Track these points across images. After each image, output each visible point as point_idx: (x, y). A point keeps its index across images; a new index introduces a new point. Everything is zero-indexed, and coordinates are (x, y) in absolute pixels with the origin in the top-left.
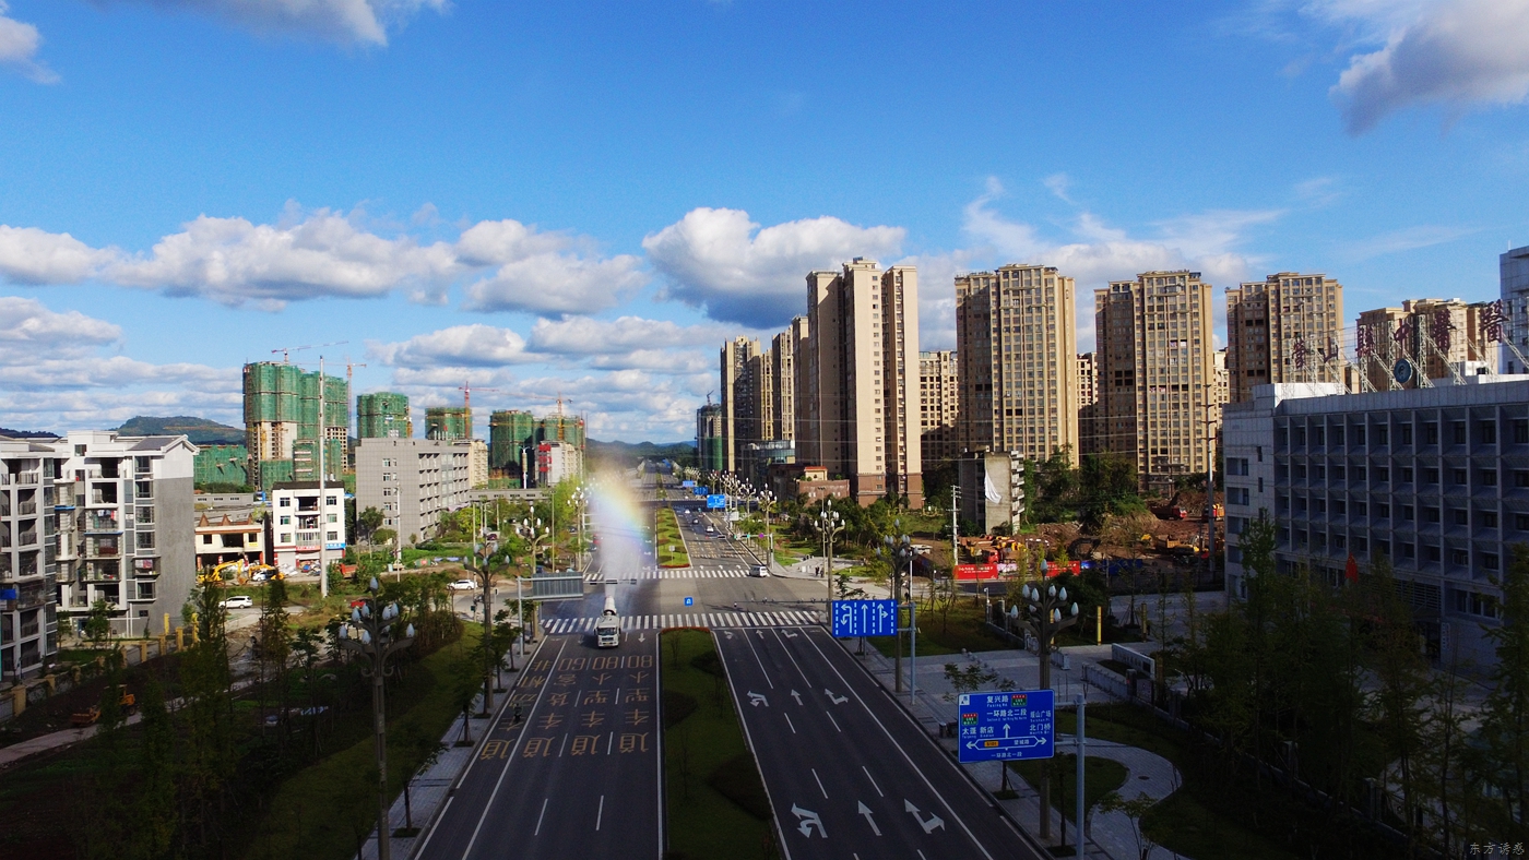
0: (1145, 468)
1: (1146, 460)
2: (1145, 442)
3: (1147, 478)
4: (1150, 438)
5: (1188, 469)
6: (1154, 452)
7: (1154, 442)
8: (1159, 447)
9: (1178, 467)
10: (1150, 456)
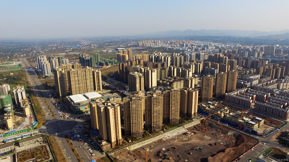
0: (153, 125)
1: (153, 124)
2: (153, 121)
3: (153, 127)
4: (154, 121)
5: (160, 125)
6: (155, 123)
7: (155, 122)
8: (156, 122)
9: (158, 125)
10: (154, 123)
